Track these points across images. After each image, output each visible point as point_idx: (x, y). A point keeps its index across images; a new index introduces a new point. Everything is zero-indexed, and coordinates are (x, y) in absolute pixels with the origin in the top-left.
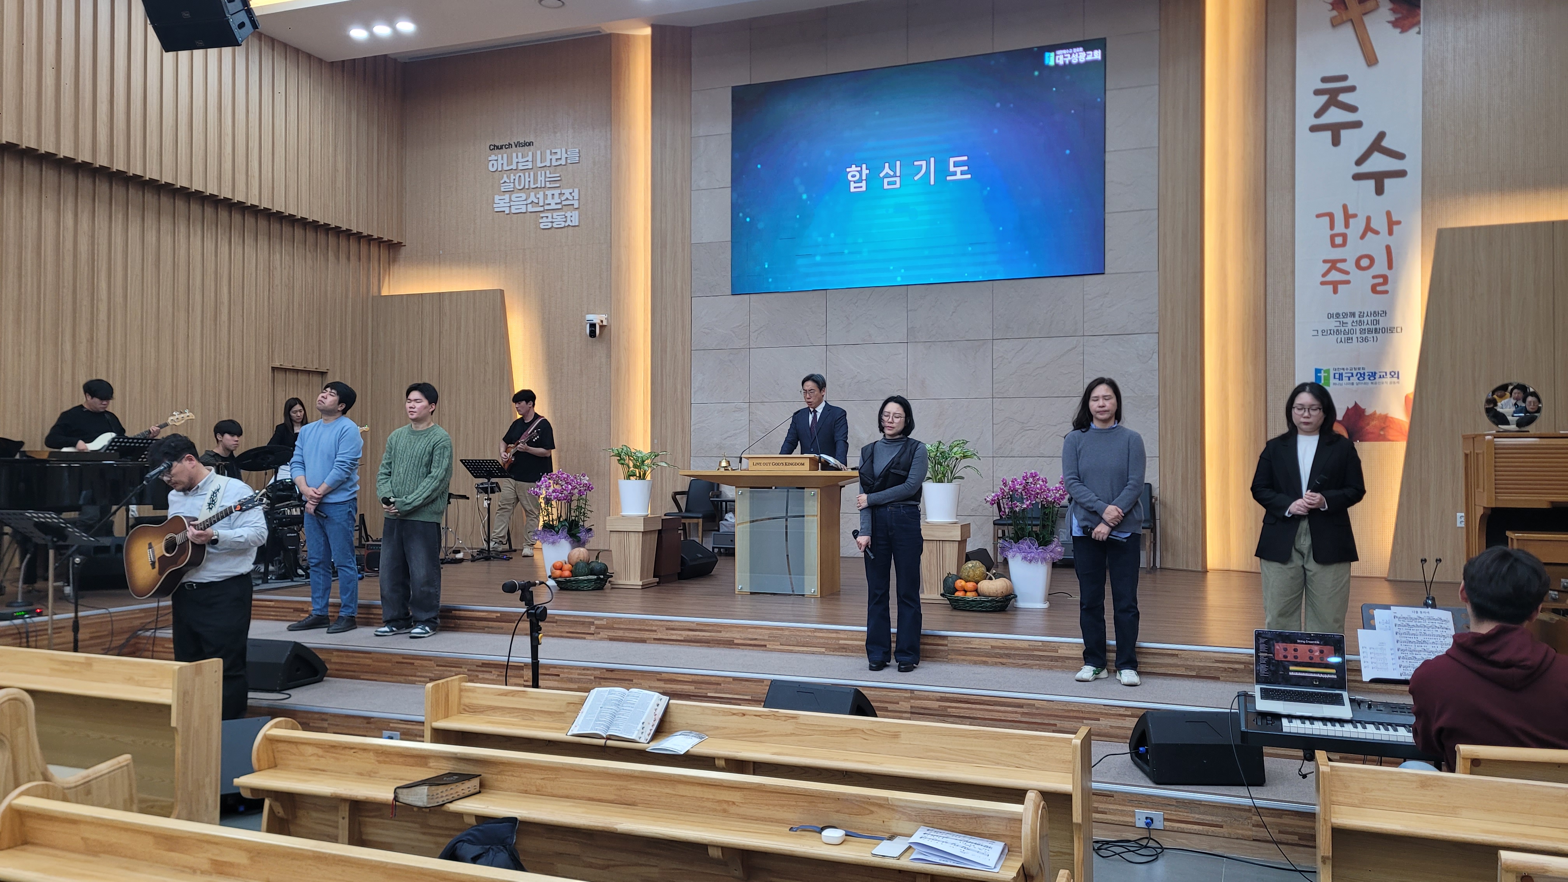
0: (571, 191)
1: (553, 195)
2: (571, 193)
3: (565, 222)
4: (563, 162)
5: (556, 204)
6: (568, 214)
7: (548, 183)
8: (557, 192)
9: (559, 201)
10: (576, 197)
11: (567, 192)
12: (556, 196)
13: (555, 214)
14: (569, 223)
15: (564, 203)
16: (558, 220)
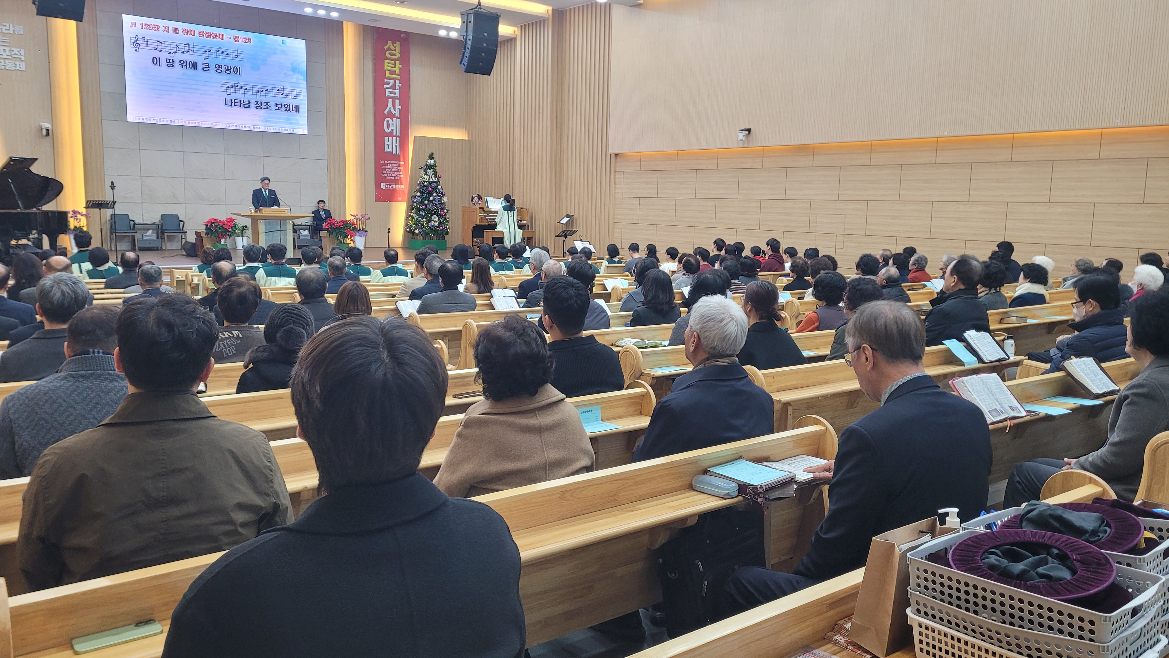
0: (19, 50)
1: (5, 50)
2: (18, 51)
3: (15, 67)
4: (11, 32)
5: (7, 55)
6: (18, 63)
8: (7, 49)
9: (9, 54)
10: (23, 54)
12: (7, 51)
13: (7, 62)
14: (18, 68)
15: (14, 56)
16: (10, 65)
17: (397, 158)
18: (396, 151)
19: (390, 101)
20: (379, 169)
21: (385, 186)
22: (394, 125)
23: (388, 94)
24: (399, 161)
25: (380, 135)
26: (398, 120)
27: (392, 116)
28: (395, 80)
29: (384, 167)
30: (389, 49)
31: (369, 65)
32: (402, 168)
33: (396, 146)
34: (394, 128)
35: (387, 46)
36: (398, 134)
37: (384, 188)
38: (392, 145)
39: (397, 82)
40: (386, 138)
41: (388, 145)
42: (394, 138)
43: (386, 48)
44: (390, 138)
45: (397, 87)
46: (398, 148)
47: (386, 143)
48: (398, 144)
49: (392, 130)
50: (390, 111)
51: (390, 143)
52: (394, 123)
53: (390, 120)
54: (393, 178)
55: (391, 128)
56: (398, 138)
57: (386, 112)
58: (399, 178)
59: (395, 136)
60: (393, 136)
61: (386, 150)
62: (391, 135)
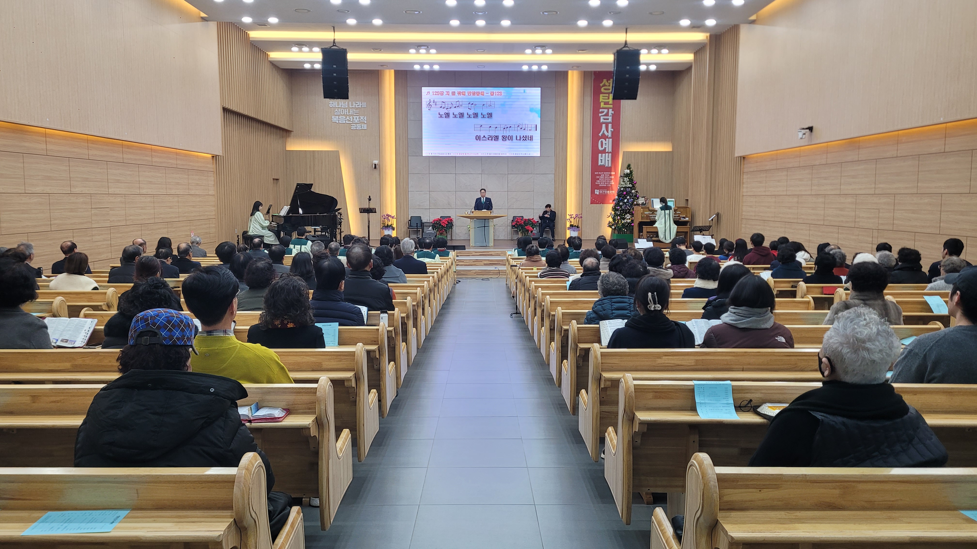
1: (356, 118)
3: (361, 128)
4: (360, 107)
6: (363, 125)
7: (354, 114)
9: (359, 120)
10: (366, 120)
11: (362, 117)
12: (358, 118)
13: (357, 125)
14: (363, 128)
16: (358, 127)
17: (609, 169)
18: (608, 164)
19: (604, 126)
20: (594, 179)
21: (598, 192)
22: (607, 145)
23: (602, 120)
24: (611, 172)
25: (595, 153)
26: (611, 140)
27: (605, 137)
28: (608, 109)
29: (598, 177)
30: (604, 85)
31: (589, 100)
32: (613, 177)
33: (608, 160)
34: (607, 146)
35: (603, 83)
36: (610, 150)
37: (598, 194)
38: (604, 160)
39: (610, 110)
40: (600, 155)
41: (601, 160)
42: (607, 154)
43: (601, 85)
44: (604, 155)
45: (610, 114)
46: (610, 162)
47: (600, 158)
48: (610, 159)
49: (605, 148)
50: (603, 134)
51: (603, 158)
52: (607, 142)
53: (603, 140)
54: (605, 185)
55: (604, 146)
56: (610, 154)
57: (600, 135)
58: (610, 185)
59: (607, 153)
60: (605, 153)
61: (600, 163)
62: (604, 152)
